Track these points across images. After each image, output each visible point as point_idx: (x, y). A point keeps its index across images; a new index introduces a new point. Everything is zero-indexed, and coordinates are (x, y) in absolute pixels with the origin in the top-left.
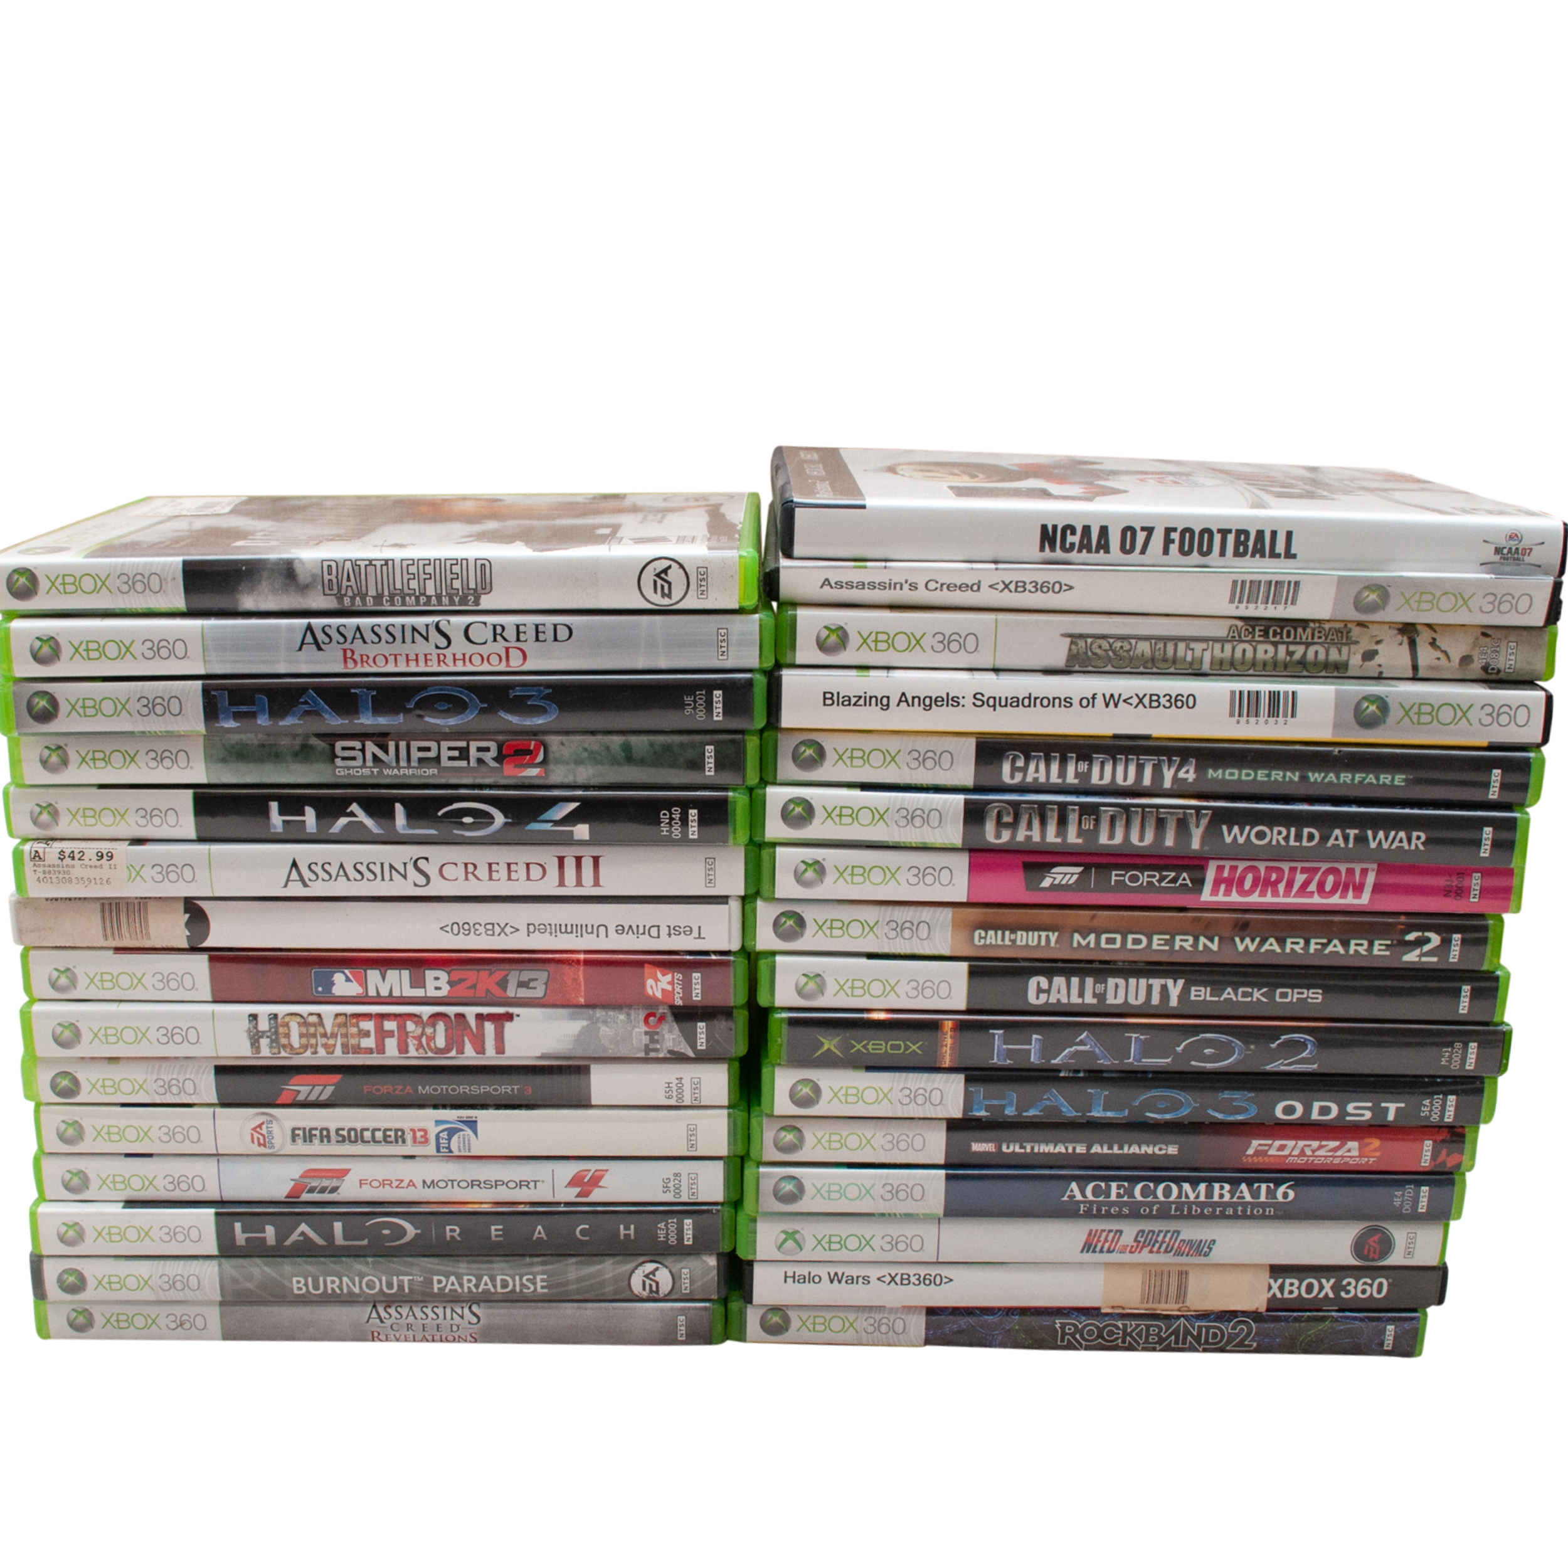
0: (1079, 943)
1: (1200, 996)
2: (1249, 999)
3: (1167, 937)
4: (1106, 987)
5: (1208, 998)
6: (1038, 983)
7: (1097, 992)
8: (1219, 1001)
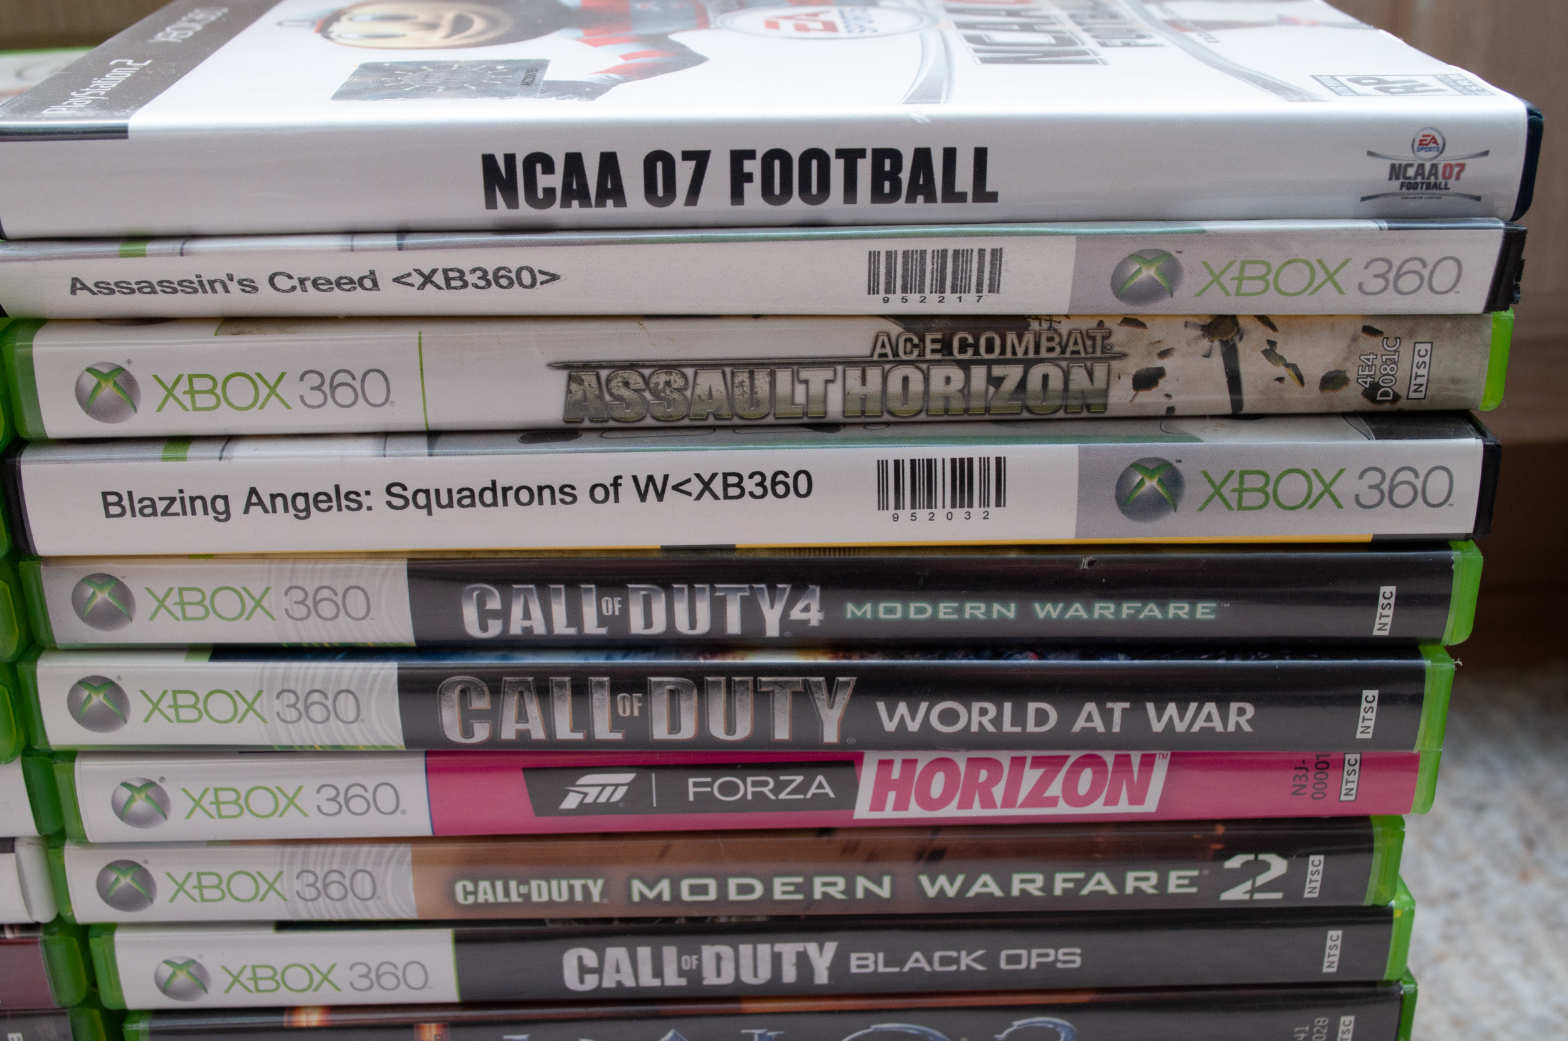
0: (642, 895)
1: (867, 966)
2: (954, 968)
3: (800, 880)
4: (700, 960)
5: (881, 969)
6: (580, 959)
7: (685, 967)
8: (900, 974)
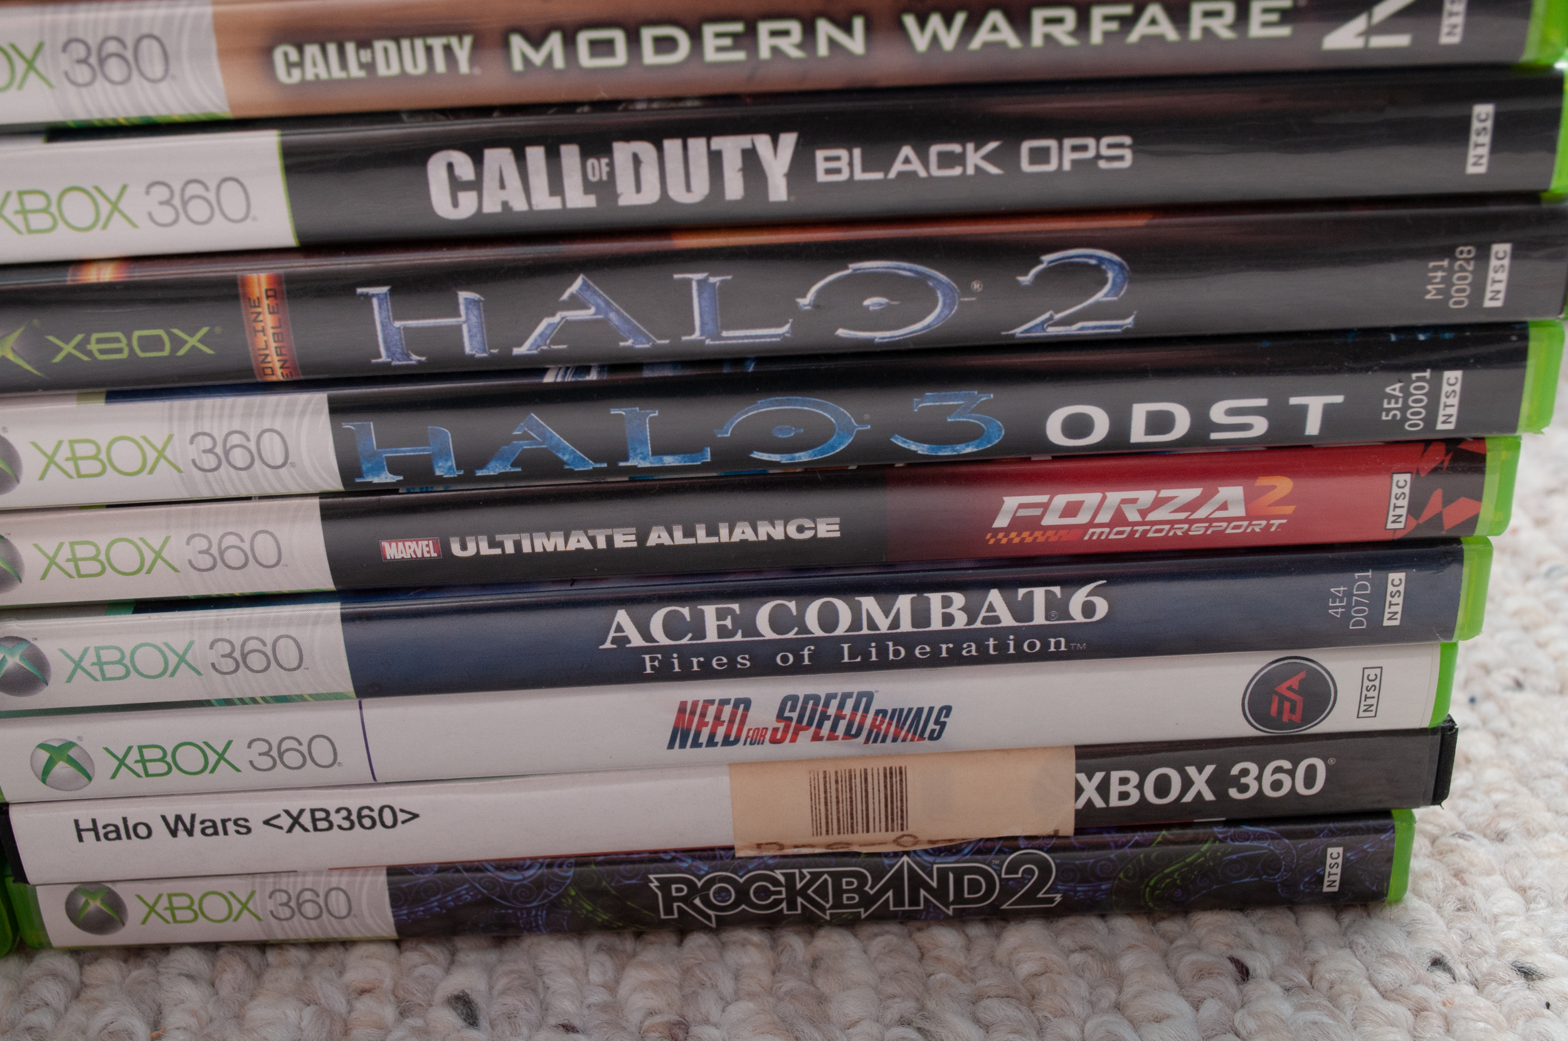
0: (526, 60)
1: (838, 171)
2: (957, 171)
3: (738, 27)
4: (611, 165)
5: (859, 175)
6: (450, 166)
7: (593, 179)
8: (884, 182)
